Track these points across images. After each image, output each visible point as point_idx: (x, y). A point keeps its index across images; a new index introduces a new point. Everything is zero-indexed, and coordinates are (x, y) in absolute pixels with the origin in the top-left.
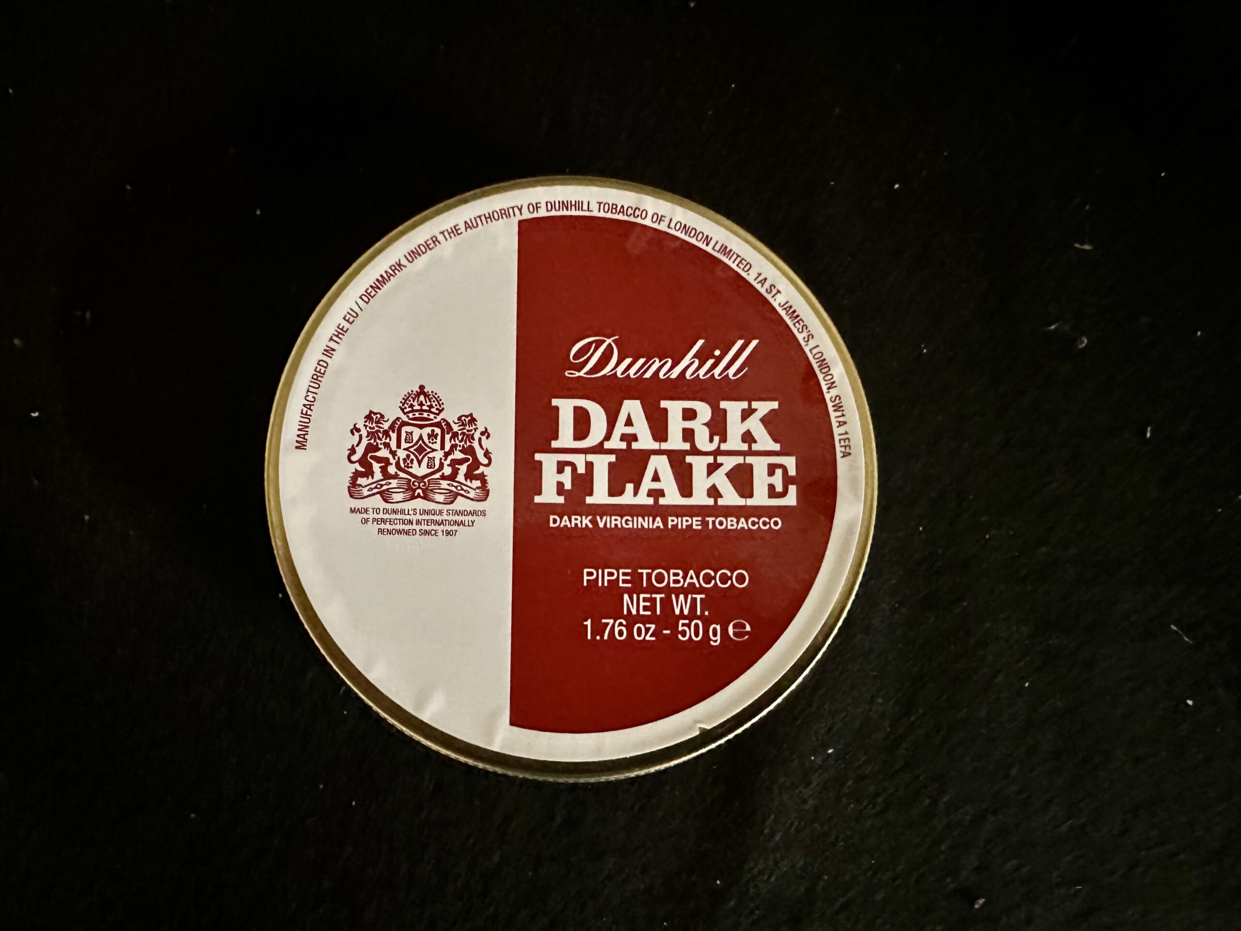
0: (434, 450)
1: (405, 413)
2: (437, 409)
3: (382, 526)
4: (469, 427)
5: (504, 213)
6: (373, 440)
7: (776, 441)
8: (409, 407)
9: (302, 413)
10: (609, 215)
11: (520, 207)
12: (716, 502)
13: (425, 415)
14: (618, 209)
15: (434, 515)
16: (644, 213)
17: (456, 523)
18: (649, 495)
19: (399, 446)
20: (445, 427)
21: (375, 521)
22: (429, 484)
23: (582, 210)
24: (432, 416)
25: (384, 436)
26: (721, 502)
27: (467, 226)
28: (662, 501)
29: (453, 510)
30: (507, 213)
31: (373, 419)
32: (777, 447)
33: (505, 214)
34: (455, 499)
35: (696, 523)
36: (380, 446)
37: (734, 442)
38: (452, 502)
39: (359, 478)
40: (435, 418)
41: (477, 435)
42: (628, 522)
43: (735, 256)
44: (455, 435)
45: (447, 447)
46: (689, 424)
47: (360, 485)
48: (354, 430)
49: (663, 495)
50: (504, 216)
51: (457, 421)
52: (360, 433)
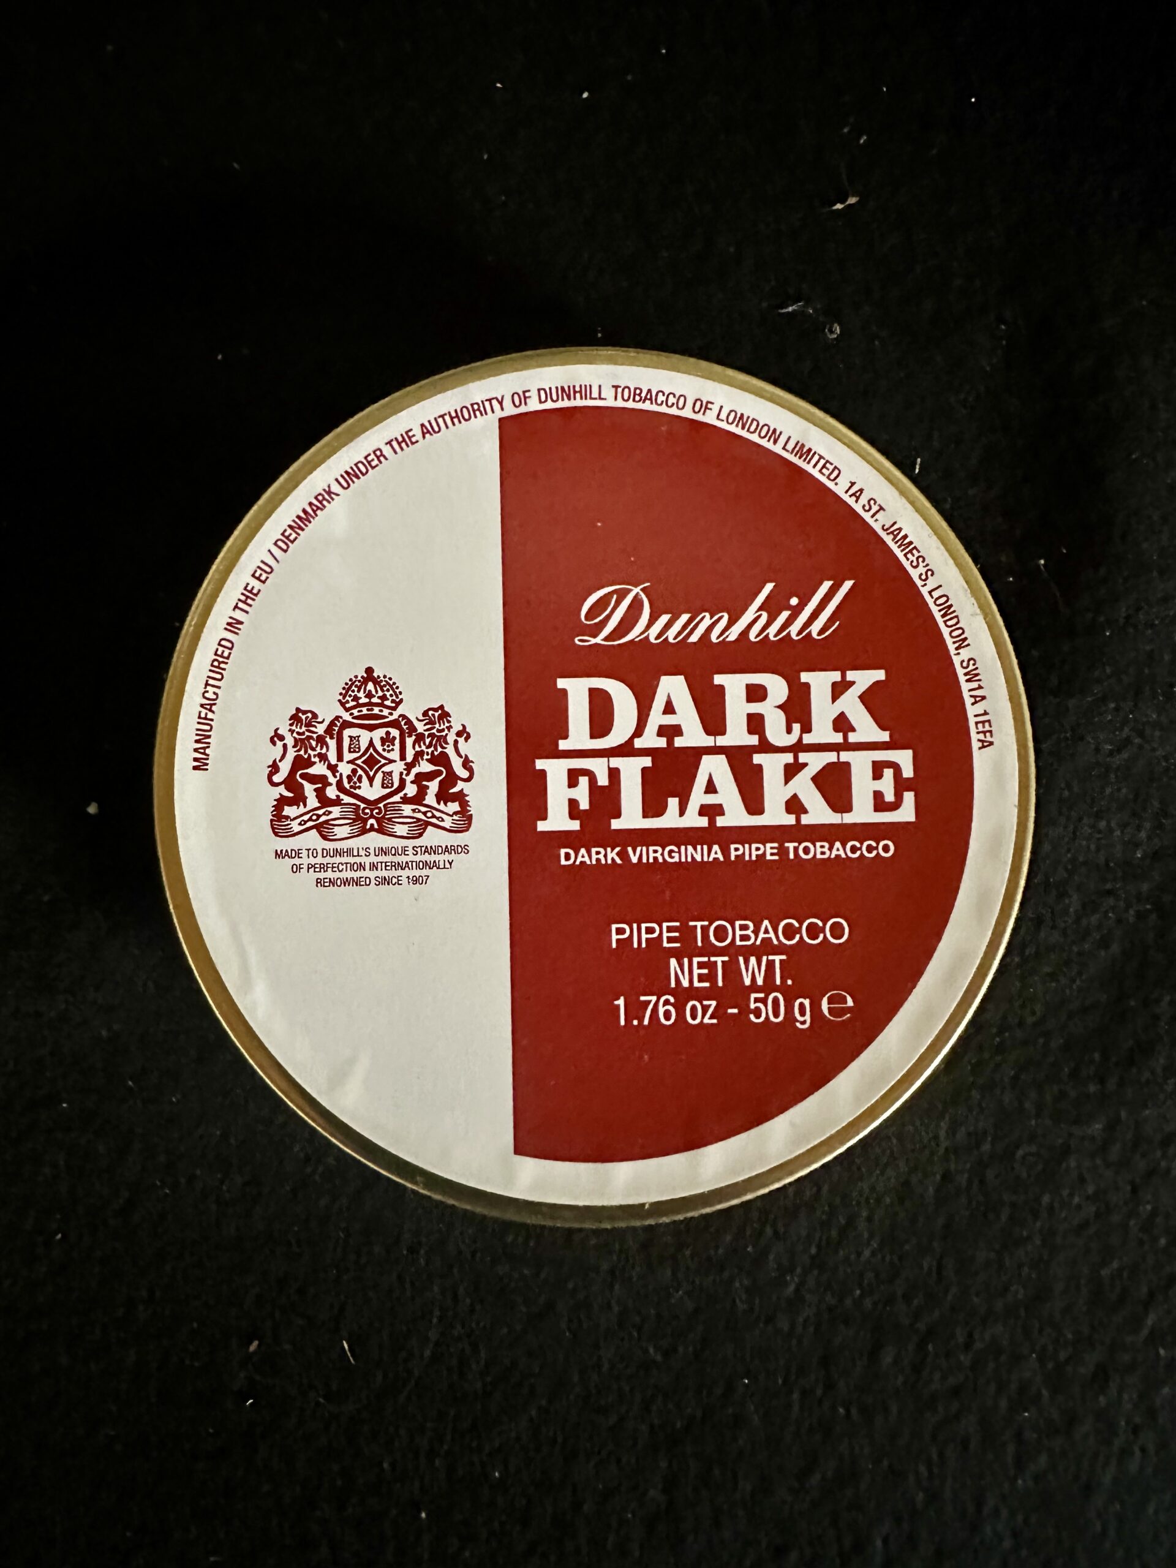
0: (391, 761)
1: (347, 710)
2: (393, 701)
3: (322, 875)
4: (440, 726)
5: (477, 409)
6: (303, 749)
7: (883, 728)
8: (352, 700)
9: (200, 717)
10: (630, 405)
11: (500, 399)
12: (798, 820)
13: (376, 710)
14: (643, 395)
15: (395, 855)
16: (682, 399)
17: (426, 864)
18: (701, 814)
19: (340, 758)
20: (405, 727)
21: (311, 868)
22: (386, 811)
23: (591, 398)
24: (386, 712)
25: (319, 745)
26: (805, 820)
27: (425, 431)
28: (721, 822)
29: (421, 847)
30: (482, 409)
31: (303, 720)
32: (885, 736)
33: (479, 409)
34: (425, 829)
35: (769, 850)
36: (313, 759)
37: (823, 732)
38: (421, 835)
39: (286, 808)
40: (391, 714)
41: (451, 738)
42: (673, 854)
43: (816, 457)
44: (420, 738)
45: (409, 758)
46: (755, 708)
47: (287, 817)
48: (276, 739)
49: (722, 813)
50: (478, 413)
51: (421, 718)
52: (284, 742)
